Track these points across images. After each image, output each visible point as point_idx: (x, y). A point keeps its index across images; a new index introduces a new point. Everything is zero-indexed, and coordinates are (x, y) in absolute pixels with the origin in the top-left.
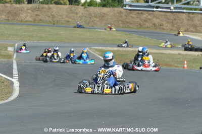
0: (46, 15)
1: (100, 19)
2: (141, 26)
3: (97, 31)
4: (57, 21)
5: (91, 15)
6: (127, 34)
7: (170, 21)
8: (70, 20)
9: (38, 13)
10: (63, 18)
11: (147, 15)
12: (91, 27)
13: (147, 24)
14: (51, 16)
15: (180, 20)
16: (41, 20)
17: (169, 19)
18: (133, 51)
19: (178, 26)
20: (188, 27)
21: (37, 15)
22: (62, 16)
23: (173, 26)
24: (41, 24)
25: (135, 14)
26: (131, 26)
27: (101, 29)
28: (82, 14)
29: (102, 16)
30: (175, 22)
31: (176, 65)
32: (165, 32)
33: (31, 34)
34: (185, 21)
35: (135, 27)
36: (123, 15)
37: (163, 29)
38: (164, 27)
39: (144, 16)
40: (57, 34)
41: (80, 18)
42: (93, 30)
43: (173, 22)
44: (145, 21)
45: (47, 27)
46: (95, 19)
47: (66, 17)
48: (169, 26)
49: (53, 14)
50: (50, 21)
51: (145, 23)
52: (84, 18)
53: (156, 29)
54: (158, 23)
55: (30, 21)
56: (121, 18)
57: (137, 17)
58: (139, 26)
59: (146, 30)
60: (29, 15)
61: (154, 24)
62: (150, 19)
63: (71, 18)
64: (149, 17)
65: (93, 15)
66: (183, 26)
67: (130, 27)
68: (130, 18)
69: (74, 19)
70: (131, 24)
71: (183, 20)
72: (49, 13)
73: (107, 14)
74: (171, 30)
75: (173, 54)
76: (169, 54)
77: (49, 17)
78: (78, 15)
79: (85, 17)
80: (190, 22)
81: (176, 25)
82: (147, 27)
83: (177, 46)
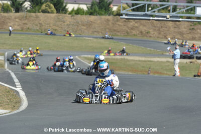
0: (33, 23)
1: (87, 28)
2: (128, 34)
3: (84, 39)
4: (45, 29)
5: (78, 23)
6: (114, 43)
7: (157, 29)
8: (57, 28)
9: (26, 21)
10: (50, 26)
11: (134, 23)
12: (79, 35)
13: (134, 32)
14: (39, 25)
15: (166, 28)
16: (28, 28)
17: (155, 27)
18: (122, 59)
19: (165, 34)
20: (175, 35)
21: (24, 24)
22: (49, 24)
23: (159, 34)
24: (29, 32)
25: (122, 22)
26: (119, 34)
27: (88, 37)
28: (70, 22)
29: (89, 25)
30: (161, 29)
31: (165, 73)
32: (152, 39)
33: (20, 43)
34: (172, 29)
35: (122, 35)
36: (110, 23)
37: (150, 37)
38: (151, 35)
39: (131, 24)
40: (46, 43)
41: (67, 27)
42: (81, 38)
43: (159, 30)
44: (132, 29)
45: (35, 35)
46: (83, 27)
47: (54, 25)
48: (156, 33)
49: (40, 22)
50: (38, 30)
51: (132, 31)
52: (71, 26)
53: (143, 36)
54: (145, 31)
55: (17, 30)
56: (108, 26)
57: (124, 25)
58: (126, 34)
59: (134, 38)
60: (16, 23)
61: (141, 32)
62: (137, 27)
63: (58, 26)
64: (136, 25)
65: (80, 23)
66: (170, 33)
67: (117, 35)
68: (117, 25)
69: (62, 27)
70: (119, 32)
71: (170, 28)
72: (36, 22)
73: (94, 22)
74: (158, 37)
75: (162, 62)
76: (158, 61)
77: (37, 25)
78: (66, 24)
79: (73, 25)
80: (176, 30)
81: (162, 33)
82: (134, 35)
83: (164, 54)
